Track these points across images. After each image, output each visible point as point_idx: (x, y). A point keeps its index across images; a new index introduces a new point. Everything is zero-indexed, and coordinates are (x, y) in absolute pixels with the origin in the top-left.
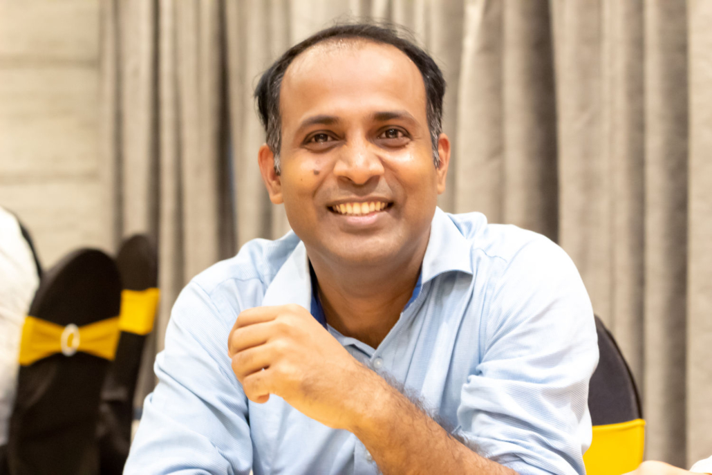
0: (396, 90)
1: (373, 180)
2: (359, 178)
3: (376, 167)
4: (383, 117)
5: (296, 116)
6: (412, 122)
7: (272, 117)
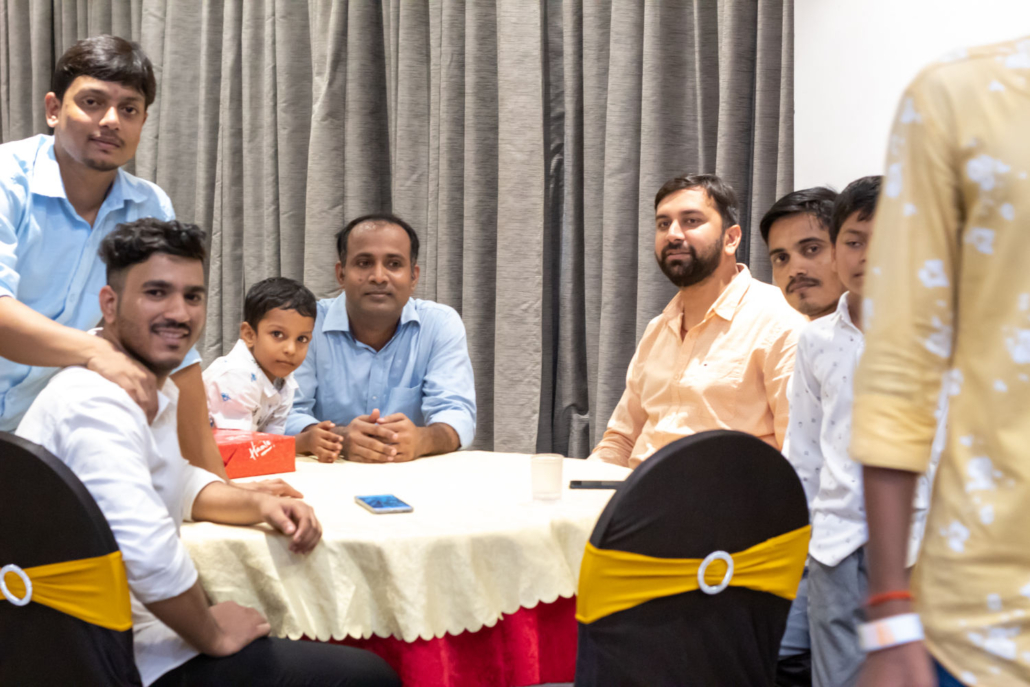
0: (396, 244)
1: (385, 283)
2: (379, 281)
3: (386, 278)
4: (391, 256)
5: (354, 251)
6: (402, 258)
7: (343, 251)
